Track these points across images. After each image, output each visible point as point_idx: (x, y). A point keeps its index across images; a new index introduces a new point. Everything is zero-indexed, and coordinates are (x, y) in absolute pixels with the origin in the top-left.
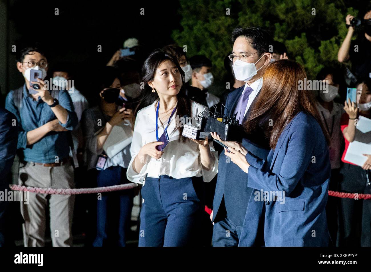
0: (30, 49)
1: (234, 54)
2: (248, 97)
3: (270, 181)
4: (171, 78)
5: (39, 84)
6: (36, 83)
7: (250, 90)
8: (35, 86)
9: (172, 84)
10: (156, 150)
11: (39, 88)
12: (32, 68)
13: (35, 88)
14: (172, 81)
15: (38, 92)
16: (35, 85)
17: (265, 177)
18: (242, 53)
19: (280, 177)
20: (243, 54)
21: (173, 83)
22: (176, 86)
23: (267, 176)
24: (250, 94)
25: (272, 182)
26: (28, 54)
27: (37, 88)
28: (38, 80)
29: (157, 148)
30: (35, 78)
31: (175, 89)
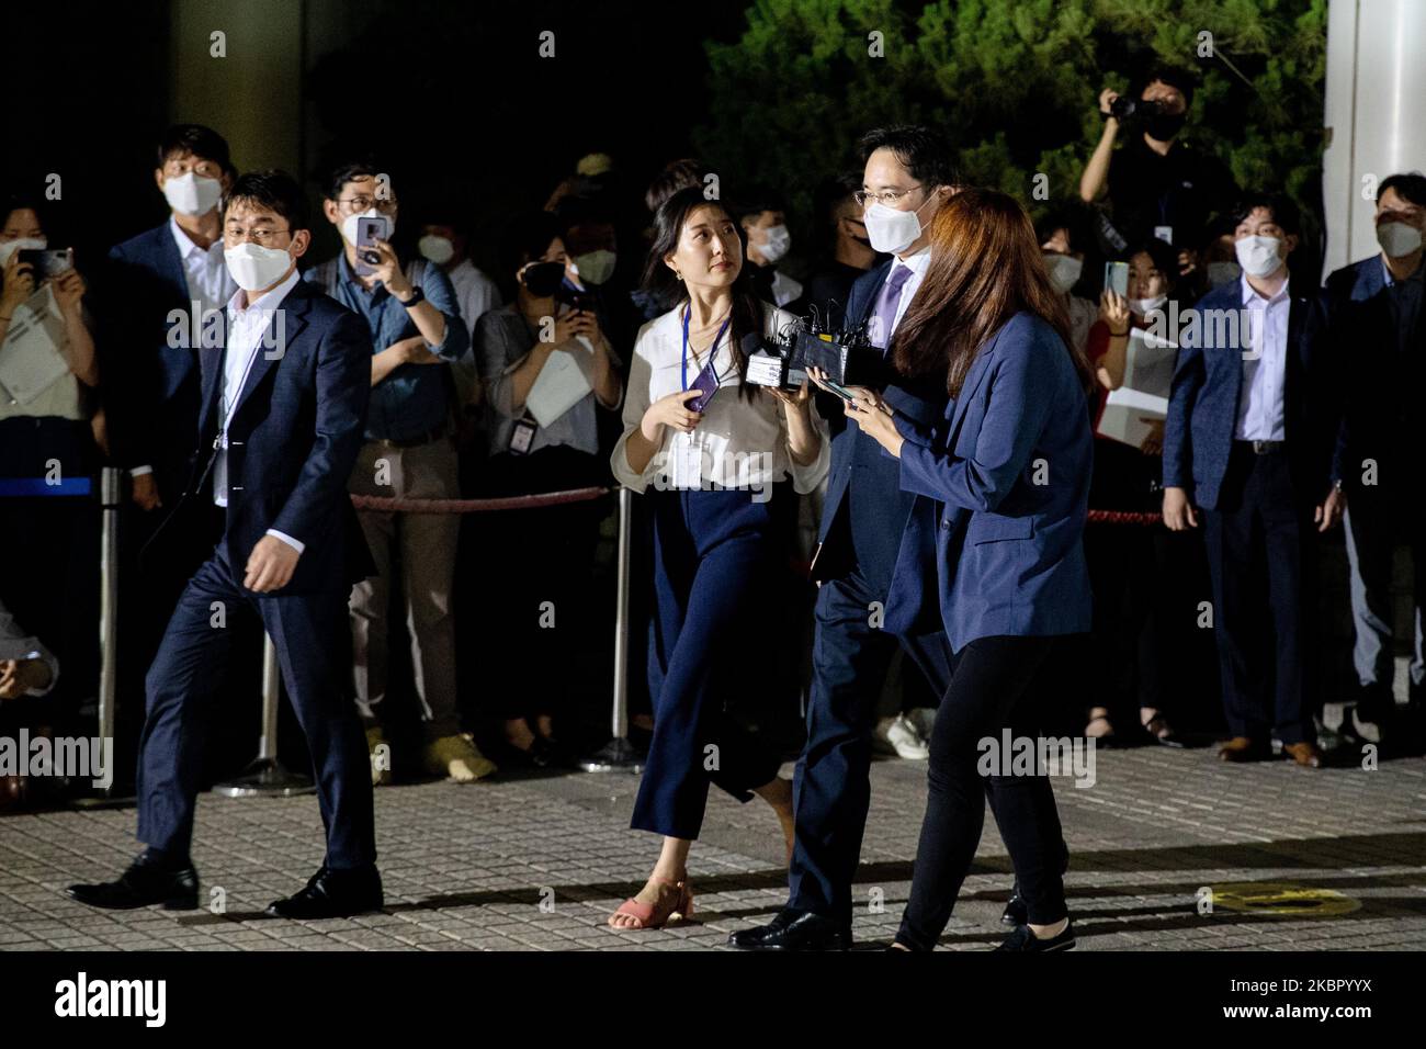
0: (356, 168)
1: (866, 191)
2: (901, 288)
3: (953, 474)
4: (716, 244)
5: (378, 251)
6: (372, 249)
7: (905, 274)
8: (370, 257)
9: (719, 259)
10: (685, 412)
11: (380, 262)
12: (361, 215)
13: (370, 262)
14: (719, 253)
15: (377, 271)
16: (368, 253)
17: (942, 466)
18: (885, 188)
19: (975, 465)
20: (889, 191)
21: (719, 256)
22: (727, 265)
23: (946, 465)
24: (905, 281)
25: (957, 476)
26: (351, 180)
27: (374, 260)
28: (377, 243)
29: (688, 404)
30: (369, 238)
31: (724, 271)
